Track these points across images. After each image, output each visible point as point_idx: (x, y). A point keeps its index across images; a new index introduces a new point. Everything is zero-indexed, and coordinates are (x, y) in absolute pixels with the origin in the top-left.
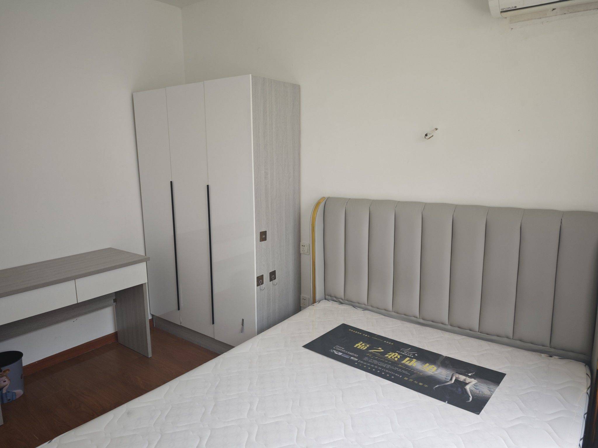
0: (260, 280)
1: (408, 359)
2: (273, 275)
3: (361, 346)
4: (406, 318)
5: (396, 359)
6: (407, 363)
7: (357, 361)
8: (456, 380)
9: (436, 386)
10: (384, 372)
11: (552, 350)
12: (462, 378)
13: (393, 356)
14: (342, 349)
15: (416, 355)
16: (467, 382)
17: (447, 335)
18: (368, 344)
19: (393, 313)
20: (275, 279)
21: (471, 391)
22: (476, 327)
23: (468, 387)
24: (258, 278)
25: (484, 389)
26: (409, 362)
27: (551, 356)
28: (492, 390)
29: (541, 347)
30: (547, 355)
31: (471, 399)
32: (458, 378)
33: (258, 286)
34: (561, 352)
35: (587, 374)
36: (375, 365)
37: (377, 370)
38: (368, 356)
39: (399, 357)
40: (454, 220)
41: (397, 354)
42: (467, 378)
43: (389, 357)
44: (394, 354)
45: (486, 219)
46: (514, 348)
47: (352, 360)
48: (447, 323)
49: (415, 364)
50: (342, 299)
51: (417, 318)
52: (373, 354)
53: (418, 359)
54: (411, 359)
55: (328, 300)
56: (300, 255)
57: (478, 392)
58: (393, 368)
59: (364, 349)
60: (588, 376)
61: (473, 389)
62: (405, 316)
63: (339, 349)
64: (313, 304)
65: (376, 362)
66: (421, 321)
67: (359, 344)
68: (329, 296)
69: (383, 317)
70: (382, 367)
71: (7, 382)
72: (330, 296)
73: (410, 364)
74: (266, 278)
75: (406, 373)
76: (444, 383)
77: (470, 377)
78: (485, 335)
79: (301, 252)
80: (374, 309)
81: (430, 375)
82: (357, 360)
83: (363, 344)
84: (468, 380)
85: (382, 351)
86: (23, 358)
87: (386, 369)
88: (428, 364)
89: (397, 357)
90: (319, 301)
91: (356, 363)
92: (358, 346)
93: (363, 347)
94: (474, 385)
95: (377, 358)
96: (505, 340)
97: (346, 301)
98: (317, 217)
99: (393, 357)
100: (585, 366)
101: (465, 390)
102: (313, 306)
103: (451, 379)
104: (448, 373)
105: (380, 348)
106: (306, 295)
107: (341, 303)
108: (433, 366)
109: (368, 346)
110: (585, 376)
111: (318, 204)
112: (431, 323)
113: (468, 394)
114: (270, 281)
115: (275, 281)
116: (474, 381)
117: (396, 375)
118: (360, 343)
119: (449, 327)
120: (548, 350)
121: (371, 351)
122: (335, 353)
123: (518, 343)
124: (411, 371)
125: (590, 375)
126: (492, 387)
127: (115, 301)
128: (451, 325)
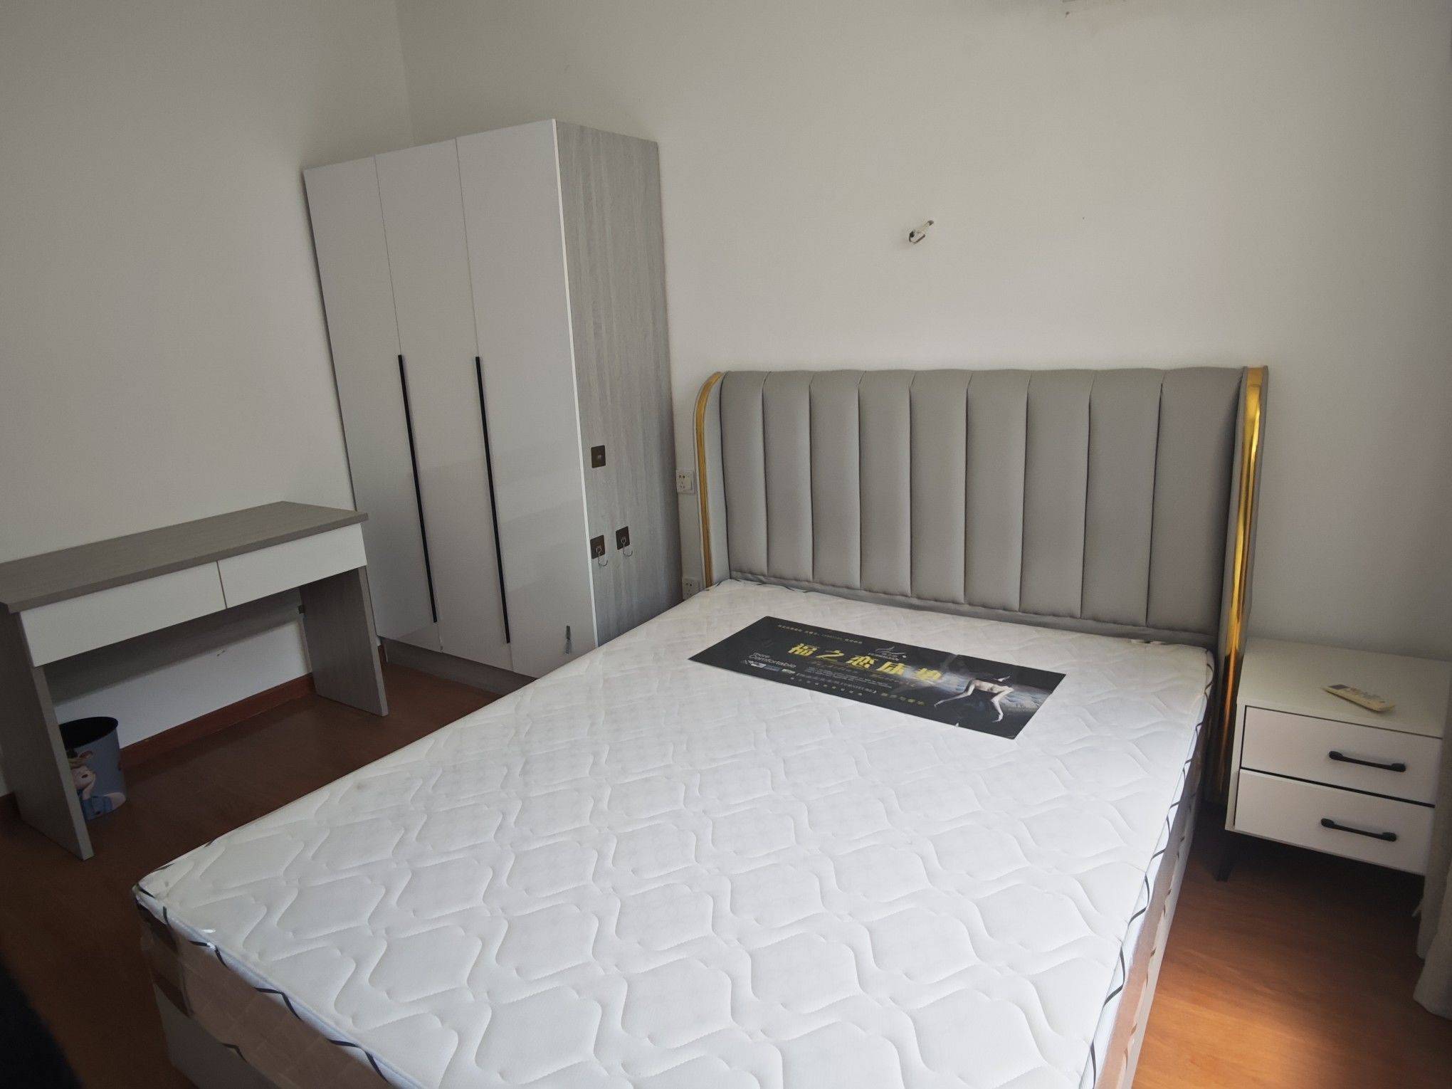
0: (598, 546)
1: (889, 664)
2: (623, 537)
3: (801, 650)
4: (888, 598)
5: (867, 666)
6: (887, 671)
7: (792, 675)
8: (976, 690)
9: (939, 703)
10: (845, 687)
11: (1151, 631)
12: (986, 686)
13: (863, 661)
14: (767, 658)
15: (904, 657)
16: (996, 692)
17: (962, 621)
18: (815, 646)
19: (863, 593)
20: (628, 543)
21: (1002, 705)
22: (1015, 603)
23: (996, 700)
24: (592, 541)
25: (1025, 700)
26: (890, 668)
27: (1148, 642)
28: (1040, 700)
29: (1129, 628)
30: (1141, 641)
31: (1001, 717)
32: (980, 687)
33: (593, 557)
34: (1167, 633)
35: (1208, 665)
36: (827, 678)
37: (830, 685)
38: (814, 666)
39: (872, 662)
40: (969, 400)
41: (868, 658)
42: (996, 686)
43: (855, 664)
44: (862, 658)
45: (1028, 394)
46: (1083, 634)
47: (785, 673)
48: (963, 601)
49: (901, 671)
50: (764, 575)
51: (906, 596)
52: (824, 662)
53: (907, 662)
54: (895, 663)
55: (736, 579)
56: (677, 497)
57: (1014, 705)
58: (861, 680)
59: (808, 654)
60: (1210, 667)
61: (1006, 702)
62: (886, 596)
63: (759, 659)
64: (707, 587)
65: (829, 673)
66: (915, 601)
67: (797, 648)
68: (739, 572)
69: (844, 600)
70: (841, 680)
71: (91, 778)
72: (741, 572)
73: (893, 672)
74: (611, 542)
75: (886, 685)
76: (954, 696)
77: (1001, 684)
78: (1031, 615)
79: (679, 490)
80: (828, 588)
81: (927, 685)
82: (794, 672)
83: (806, 647)
84: (997, 688)
85: (842, 655)
86: (120, 730)
87: (850, 682)
88: (924, 670)
89: (868, 663)
90: (719, 582)
91: (792, 678)
92: (796, 651)
93: (806, 651)
94: (1008, 695)
95: (830, 666)
96: (1068, 621)
97: (772, 579)
98: (706, 415)
99: (862, 664)
100: (1206, 652)
101: (992, 704)
102: (706, 592)
103: (967, 690)
104: (961, 679)
105: (837, 652)
106: (692, 574)
107: (762, 583)
108: (935, 671)
109: (814, 649)
110: (1204, 667)
111: (706, 387)
112: (932, 603)
113: (996, 710)
114: (619, 547)
115: (628, 549)
116: (1007, 690)
117: (867, 690)
118: (800, 647)
119: (966, 608)
120: (1144, 632)
121: (820, 657)
122: (753, 665)
123: (1091, 623)
124: (894, 682)
125: (1213, 666)
126: (1039, 696)
127: (302, 609)
128: (970, 604)
